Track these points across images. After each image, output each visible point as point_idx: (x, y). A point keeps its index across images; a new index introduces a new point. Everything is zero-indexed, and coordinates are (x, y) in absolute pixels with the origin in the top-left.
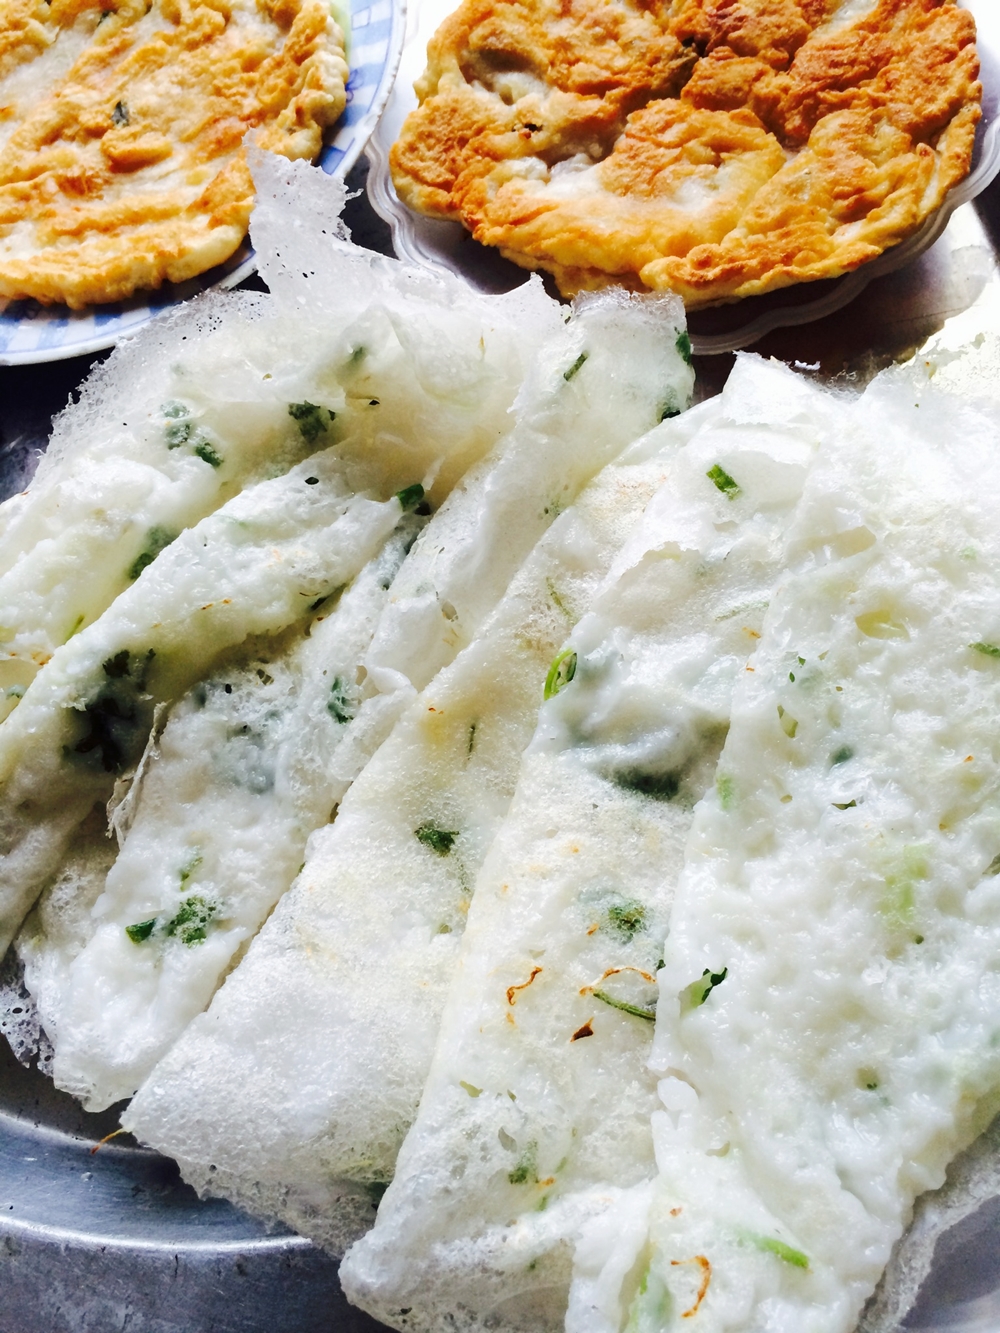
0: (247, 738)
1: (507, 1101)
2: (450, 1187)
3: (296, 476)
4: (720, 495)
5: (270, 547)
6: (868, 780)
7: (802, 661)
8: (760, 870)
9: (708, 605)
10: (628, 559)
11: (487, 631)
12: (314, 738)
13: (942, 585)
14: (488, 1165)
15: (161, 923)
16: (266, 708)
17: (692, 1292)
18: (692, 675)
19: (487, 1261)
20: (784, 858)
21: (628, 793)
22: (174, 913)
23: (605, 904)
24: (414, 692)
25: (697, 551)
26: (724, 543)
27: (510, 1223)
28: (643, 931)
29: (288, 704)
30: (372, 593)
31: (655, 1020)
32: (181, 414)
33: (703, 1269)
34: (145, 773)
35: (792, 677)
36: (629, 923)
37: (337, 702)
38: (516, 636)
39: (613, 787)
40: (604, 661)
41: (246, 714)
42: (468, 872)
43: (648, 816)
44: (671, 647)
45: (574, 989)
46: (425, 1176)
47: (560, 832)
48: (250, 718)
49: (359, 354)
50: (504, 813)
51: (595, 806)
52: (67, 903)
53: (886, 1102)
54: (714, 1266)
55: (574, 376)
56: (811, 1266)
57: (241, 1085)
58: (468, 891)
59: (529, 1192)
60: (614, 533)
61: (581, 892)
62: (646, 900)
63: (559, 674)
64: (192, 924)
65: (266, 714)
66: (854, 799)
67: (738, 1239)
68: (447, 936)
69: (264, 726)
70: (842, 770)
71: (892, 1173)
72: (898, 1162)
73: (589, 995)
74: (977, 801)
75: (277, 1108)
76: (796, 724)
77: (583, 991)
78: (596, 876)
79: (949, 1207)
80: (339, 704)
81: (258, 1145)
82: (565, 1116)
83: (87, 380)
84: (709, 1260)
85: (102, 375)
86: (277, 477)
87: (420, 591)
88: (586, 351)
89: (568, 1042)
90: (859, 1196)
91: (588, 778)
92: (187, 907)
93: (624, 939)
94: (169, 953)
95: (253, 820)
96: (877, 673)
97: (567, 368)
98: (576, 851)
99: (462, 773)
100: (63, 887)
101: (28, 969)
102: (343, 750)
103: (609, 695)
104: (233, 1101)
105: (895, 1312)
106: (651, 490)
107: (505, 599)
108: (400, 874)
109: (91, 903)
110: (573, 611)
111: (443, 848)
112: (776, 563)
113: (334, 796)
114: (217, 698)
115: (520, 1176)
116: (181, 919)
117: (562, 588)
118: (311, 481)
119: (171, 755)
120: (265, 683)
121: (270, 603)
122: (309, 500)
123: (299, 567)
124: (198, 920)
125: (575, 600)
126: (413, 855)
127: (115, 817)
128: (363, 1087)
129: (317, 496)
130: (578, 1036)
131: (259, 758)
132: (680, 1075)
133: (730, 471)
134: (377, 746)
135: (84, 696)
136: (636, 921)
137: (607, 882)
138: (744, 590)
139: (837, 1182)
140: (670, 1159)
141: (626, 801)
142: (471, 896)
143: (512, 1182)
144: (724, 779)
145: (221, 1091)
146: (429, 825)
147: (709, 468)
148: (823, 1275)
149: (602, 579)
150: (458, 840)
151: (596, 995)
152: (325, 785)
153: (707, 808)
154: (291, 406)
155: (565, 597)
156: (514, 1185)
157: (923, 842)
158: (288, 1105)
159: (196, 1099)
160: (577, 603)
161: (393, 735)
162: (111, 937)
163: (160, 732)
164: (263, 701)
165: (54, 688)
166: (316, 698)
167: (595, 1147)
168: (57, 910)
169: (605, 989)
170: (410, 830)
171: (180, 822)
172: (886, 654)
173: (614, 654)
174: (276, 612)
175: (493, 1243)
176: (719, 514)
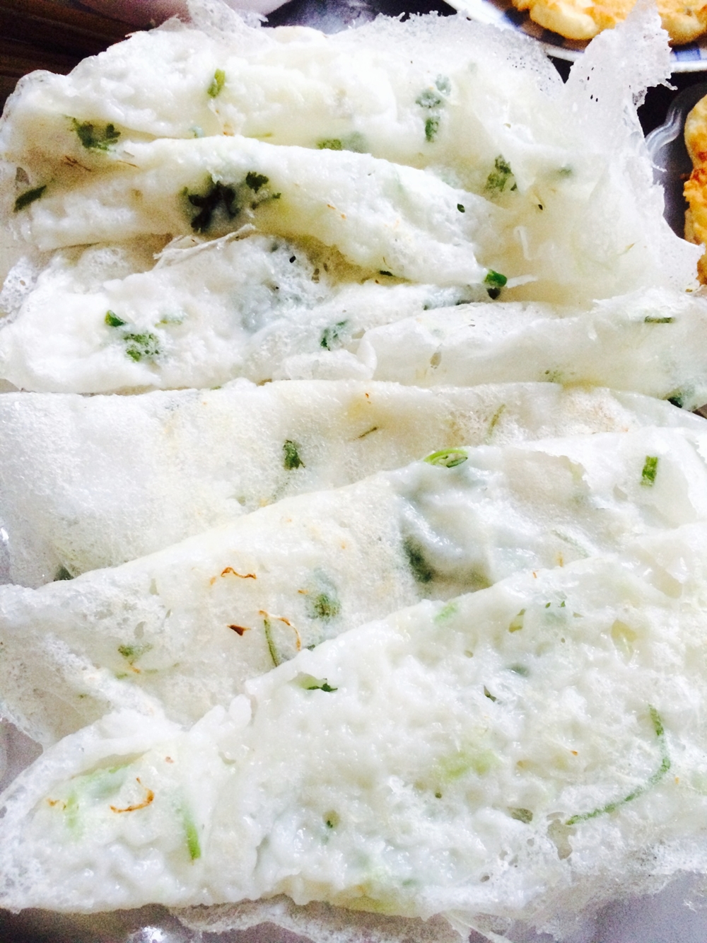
0: (272, 294)
1: (162, 614)
2: (88, 617)
3: (458, 195)
4: (639, 476)
5: (399, 216)
6: (515, 698)
7: (563, 605)
8: (413, 667)
9: (558, 519)
10: (552, 447)
11: (441, 393)
12: (300, 335)
13: (678, 661)
14: (117, 630)
15: (126, 328)
16: (297, 291)
17: (129, 802)
18: (506, 541)
19: (64, 668)
20: (429, 677)
21: (404, 553)
22: (138, 332)
23: (322, 588)
24: (371, 376)
25: (589, 488)
26: (608, 500)
27: (97, 666)
28: (325, 622)
29: (310, 303)
30: (415, 302)
31: (276, 666)
32: (444, 91)
33: (146, 800)
34: (206, 249)
35: (548, 605)
36: (324, 609)
37: (332, 332)
38: (452, 413)
39: (400, 541)
40: (475, 479)
41: (285, 283)
42: (286, 490)
43: (398, 575)
44: (515, 515)
45: (259, 606)
46: (83, 597)
47: (348, 529)
48: (284, 287)
49: (566, 173)
50: (336, 486)
51: (380, 539)
52: (101, 263)
53: (326, 840)
54: (153, 805)
55: (651, 324)
56: (196, 861)
57: (57, 451)
58: (275, 498)
59: (122, 664)
60: (565, 425)
61: (320, 569)
62: (345, 611)
63: (447, 457)
64: (139, 347)
65: (294, 295)
66: (497, 698)
67: (179, 808)
68: (239, 506)
69: (287, 299)
70: (512, 677)
71: (286, 872)
72: (295, 872)
73: (263, 618)
74: (551, 774)
75: (60, 482)
76: (520, 628)
77: (261, 612)
78: (336, 570)
79: (291, 916)
80: (332, 334)
81: (31, 486)
82: (181, 654)
83: (421, 15)
84: (154, 800)
85: (431, 22)
86: (448, 183)
87: (436, 332)
88: (675, 318)
89: (226, 624)
90: (259, 860)
91: (395, 522)
92: (148, 337)
93: (311, 615)
94: (114, 347)
95: (225, 336)
96: (591, 658)
97: (653, 315)
98: (344, 547)
99: (342, 442)
100: (108, 253)
101: (48, 271)
102: (306, 359)
103: (456, 498)
104: (44, 453)
105: (208, 924)
106: (611, 428)
107: (470, 389)
108: (255, 450)
109: (112, 277)
110: (495, 436)
111: (289, 465)
112: (618, 543)
113: (275, 374)
114: (282, 256)
115: (126, 652)
116: (138, 338)
117: (504, 419)
118: (460, 208)
119: (229, 257)
120: (313, 278)
121: (362, 244)
122: (447, 216)
123: (399, 244)
124: (145, 349)
125: (502, 432)
126: (272, 449)
127: (168, 252)
128: (110, 522)
129: (454, 219)
130: (233, 628)
131: (265, 311)
132: (254, 705)
133: (661, 470)
134: (323, 378)
135: (223, 175)
136: (327, 614)
137: (338, 580)
138: (586, 535)
139: (258, 843)
140: (199, 734)
141: (397, 556)
142: (273, 503)
143: (119, 650)
144: (453, 607)
145: (44, 441)
146: (297, 446)
147: (652, 455)
148: (197, 871)
149: (527, 439)
150: (301, 470)
151: (265, 622)
152: (277, 364)
153: (428, 608)
154: (500, 157)
155: (499, 424)
156: (118, 652)
157: (501, 758)
158: (67, 486)
159: (28, 431)
160: (502, 435)
161: (335, 383)
162: (99, 305)
163: (237, 238)
164: (301, 286)
165: (215, 153)
166: (324, 317)
167: (177, 683)
168: (93, 261)
169: (273, 624)
170: (286, 436)
171: (193, 293)
172: (607, 654)
173: (484, 483)
174: (359, 252)
175: (77, 664)
176: (625, 483)
